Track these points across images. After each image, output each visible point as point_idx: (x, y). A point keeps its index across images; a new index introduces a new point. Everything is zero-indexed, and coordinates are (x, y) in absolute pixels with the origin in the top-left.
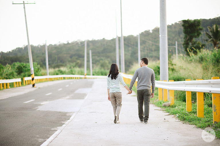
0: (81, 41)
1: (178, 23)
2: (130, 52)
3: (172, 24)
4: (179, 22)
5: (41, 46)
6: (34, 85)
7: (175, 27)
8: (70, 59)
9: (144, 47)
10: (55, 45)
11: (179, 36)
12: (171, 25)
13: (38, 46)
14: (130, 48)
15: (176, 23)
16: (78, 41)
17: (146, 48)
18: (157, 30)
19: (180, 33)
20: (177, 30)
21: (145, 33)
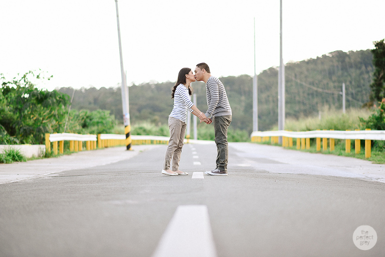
0: (156, 83)
1: (327, 55)
2: (243, 104)
3: (318, 57)
4: (330, 53)
5: (86, 90)
7: (322, 63)
8: (137, 114)
9: (268, 96)
10: (111, 89)
11: (331, 78)
12: (316, 58)
13: (81, 89)
14: (243, 98)
15: (324, 56)
16: (151, 84)
17: (271, 99)
18: (290, 67)
19: (331, 73)
20: (326, 67)
21: (269, 72)
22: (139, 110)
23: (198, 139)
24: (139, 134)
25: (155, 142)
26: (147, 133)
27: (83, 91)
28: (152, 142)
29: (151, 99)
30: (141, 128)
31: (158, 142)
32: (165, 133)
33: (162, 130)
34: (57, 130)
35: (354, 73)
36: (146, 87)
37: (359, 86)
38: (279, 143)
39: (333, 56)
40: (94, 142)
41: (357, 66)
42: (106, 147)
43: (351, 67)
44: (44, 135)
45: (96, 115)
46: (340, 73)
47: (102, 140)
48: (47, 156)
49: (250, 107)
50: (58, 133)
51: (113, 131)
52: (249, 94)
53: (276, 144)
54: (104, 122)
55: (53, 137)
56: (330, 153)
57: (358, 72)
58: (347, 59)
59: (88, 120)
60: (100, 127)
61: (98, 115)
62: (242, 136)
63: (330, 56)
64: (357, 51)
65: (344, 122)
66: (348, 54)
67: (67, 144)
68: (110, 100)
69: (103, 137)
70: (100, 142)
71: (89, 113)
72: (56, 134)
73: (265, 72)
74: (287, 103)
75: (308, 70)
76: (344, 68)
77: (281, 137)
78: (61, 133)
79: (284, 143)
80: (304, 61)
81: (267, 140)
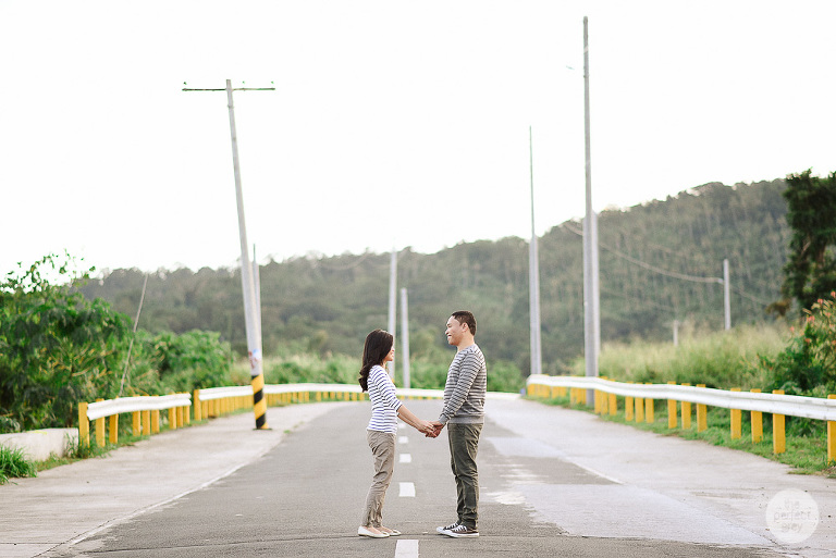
0: (320, 257)
1: (689, 192)
2: (510, 301)
3: (669, 197)
4: (697, 188)
5: (168, 274)
6: (260, 422)
7: (680, 210)
8: (281, 326)
9: (564, 284)
10: (222, 271)
11: (698, 243)
12: (664, 200)
14: (509, 288)
15: (683, 195)
16: (310, 258)
17: (569, 289)
18: (610, 219)
19: (698, 232)
20: (688, 218)
21: (564, 231)
22: (285, 318)
23: (412, 387)
24: (283, 381)
25: (319, 397)
26: (302, 376)
27: (162, 275)
28: (312, 397)
29: (310, 292)
30: (287, 366)
31: (326, 396)
32: (341, 375)
33: (334, 369)
34: (105, 393)
35: (749, 230)
36: (298, 267)
37: (759, 259)
38: (586, 404)
39: (701, 195)
40: (184, 407)
41: (754, 216)
42: (212, 417)
43: (742, 217)
44: (75, 404)
45: (190, 341)
46: (718, 230)
47: (202, 403)
48: (81, 453)
49: (523, 307)
50: (106, 398)
51: (226, 377)
52: (523, 278)
53: (582, 407)
54: (207, 358)
55: (96, 410)
56: (696, 437)
57: (757, 228)
58: (733, 202)
59: (172, 354)
60: (200, 371)
61: (195, 343)
62: (507, 377)
63: (697, 194)
64: (753, 183)
65: (728, 356)
66: (734, 188)
67: (126, 419)
68: (220, 295)
69: (205, 394)
70: (198, 405)
71: (174, 339)
72: (102, 403)
73: (555, 229)
74: (603, 296)
75: (648, 225)
76: (727, 222)
77: (592, 391)
78: (113, 398)
79: (599, 405)
80: (638, 208)
81: (563, 395)
